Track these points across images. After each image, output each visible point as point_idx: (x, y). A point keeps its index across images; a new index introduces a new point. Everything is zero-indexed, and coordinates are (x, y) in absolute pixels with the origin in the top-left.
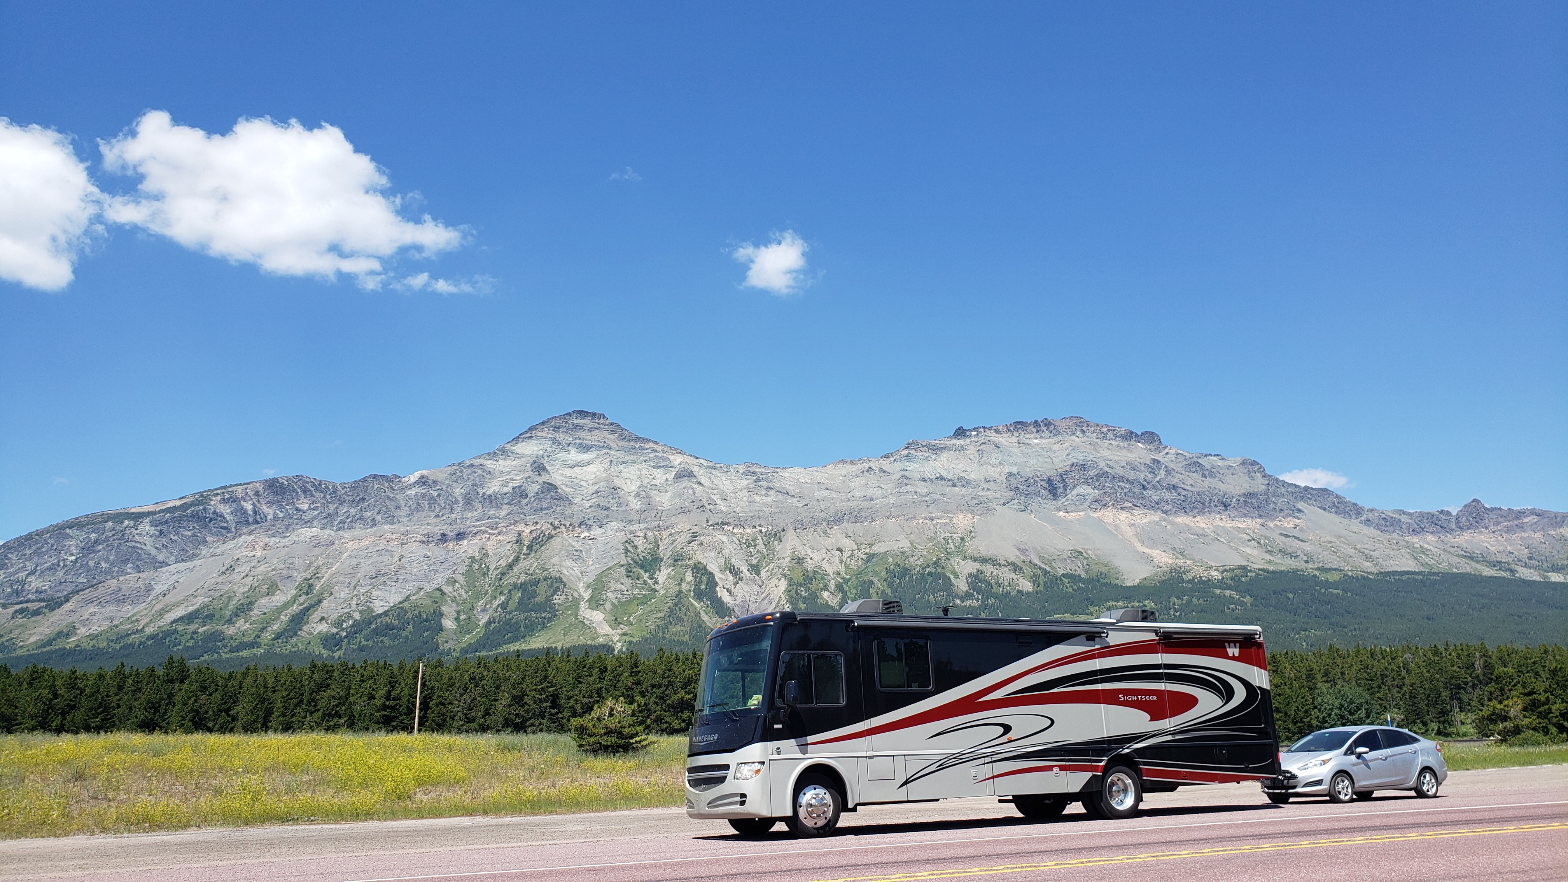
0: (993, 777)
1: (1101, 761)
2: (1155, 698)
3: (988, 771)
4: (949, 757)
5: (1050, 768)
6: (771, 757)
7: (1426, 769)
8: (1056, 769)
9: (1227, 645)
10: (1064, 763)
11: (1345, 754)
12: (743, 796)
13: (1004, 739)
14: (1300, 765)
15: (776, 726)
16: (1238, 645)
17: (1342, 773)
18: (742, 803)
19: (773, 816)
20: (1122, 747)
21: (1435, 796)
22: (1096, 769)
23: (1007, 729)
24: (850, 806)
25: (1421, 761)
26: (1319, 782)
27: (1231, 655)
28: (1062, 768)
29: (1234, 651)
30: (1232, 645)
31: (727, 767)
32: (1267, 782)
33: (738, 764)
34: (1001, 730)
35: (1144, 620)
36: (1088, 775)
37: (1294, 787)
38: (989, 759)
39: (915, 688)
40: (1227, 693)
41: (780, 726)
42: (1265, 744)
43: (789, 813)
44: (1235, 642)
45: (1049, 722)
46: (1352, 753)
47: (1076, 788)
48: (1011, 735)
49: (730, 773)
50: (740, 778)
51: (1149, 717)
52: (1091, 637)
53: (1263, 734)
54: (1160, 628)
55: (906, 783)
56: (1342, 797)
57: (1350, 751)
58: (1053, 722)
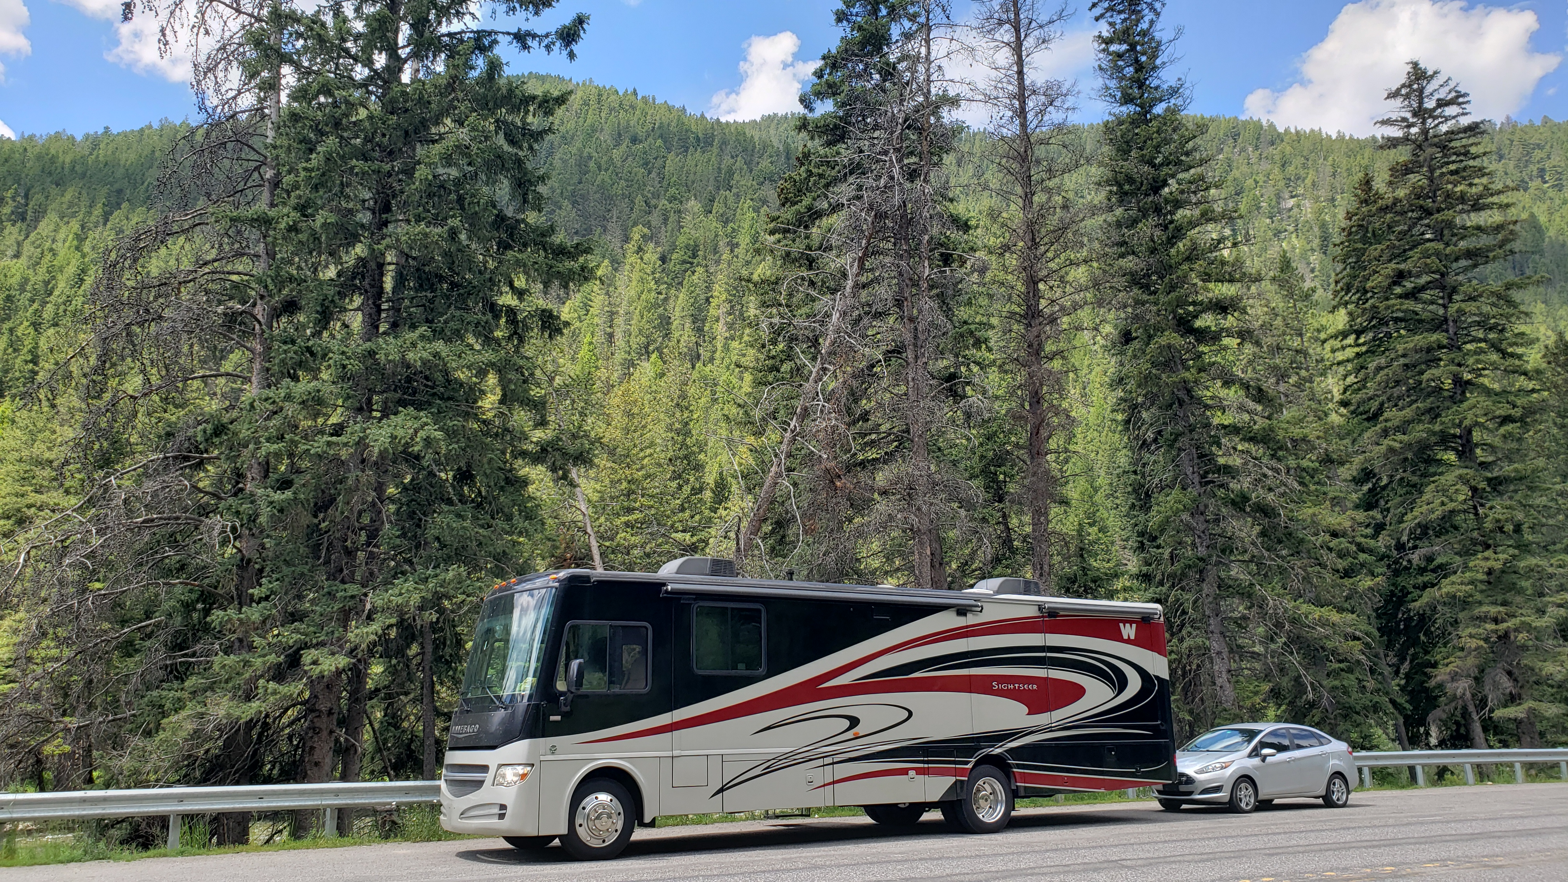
0: (834, 783)
1: (967, 763)
2: (1035, 687)
3: (828, 774)
4: (777, 759)
5: (904, 772)
6: (542, 758)
7: (1339, 774)
8: (912, 773)
9: (1121, 625)
10: (921, 765)
11: (1250, 756)
12: (503, 807)
13: (850, 735)
14: (1198, 767)
15: (552, 718)
16: (1134, 626)
17: (1246, 779)
18: (502, 816)
19: (542, 833)
20: (993, 746)
21: (1344, 805)
22: (962, 772)
23: (854, 722)
24: (647, 819)
25: (1334, 764)
26: (1218, 789)
27: (1125, 637)
28: (919, 771)
29: (1128, 631)
30: (1128, 625)
31: (484, 768)
32: (1160, 787)
33: (500, 766)
34: (846, 723)
35: (1026, 592)
36: (950, 780)
37: (1191, 793)
38: (828, 760)
39: (742, 670)
40: (1121, 683)
41: (558, 718)
42: (1159, 744)
43: (563, 830)
44: (1131, 623)
45: (906, 714)
46: (1257, 755)
47: (935, 796)
48: (860, 730)
49: (489, 777)
50: (502, 784)
51: (1026, 710)
52: (962, 611)
53: (1157, 732)
54: (1045, 602)
55: (721, 790)
56: (1243, 805)
57: (1254, 753)
58: (910, 714)
